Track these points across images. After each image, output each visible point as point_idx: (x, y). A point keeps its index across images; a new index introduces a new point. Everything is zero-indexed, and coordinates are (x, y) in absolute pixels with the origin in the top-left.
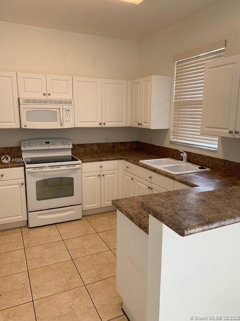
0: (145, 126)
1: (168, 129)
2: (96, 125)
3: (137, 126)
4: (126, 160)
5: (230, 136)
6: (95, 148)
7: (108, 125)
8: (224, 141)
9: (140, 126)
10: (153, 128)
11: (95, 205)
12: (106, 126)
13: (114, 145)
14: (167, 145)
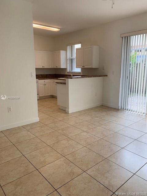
0: (58, 67)
1: (66, 68)
2: (41, 67)
3: (56, 68)
4: (53, 79)
5: (82, 67)
6: (40, 76)
7: (45, 67)
8: (82, 69)
9: (57, 68)
10: (61, 68)
11: (43, 95)
12: (44, 68)
13: (47, 75)
14: (66, 74)
